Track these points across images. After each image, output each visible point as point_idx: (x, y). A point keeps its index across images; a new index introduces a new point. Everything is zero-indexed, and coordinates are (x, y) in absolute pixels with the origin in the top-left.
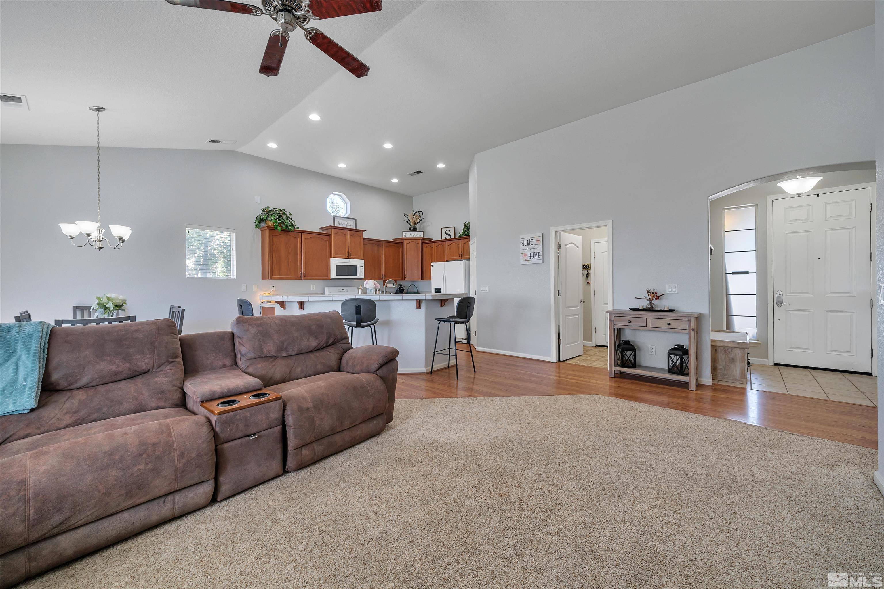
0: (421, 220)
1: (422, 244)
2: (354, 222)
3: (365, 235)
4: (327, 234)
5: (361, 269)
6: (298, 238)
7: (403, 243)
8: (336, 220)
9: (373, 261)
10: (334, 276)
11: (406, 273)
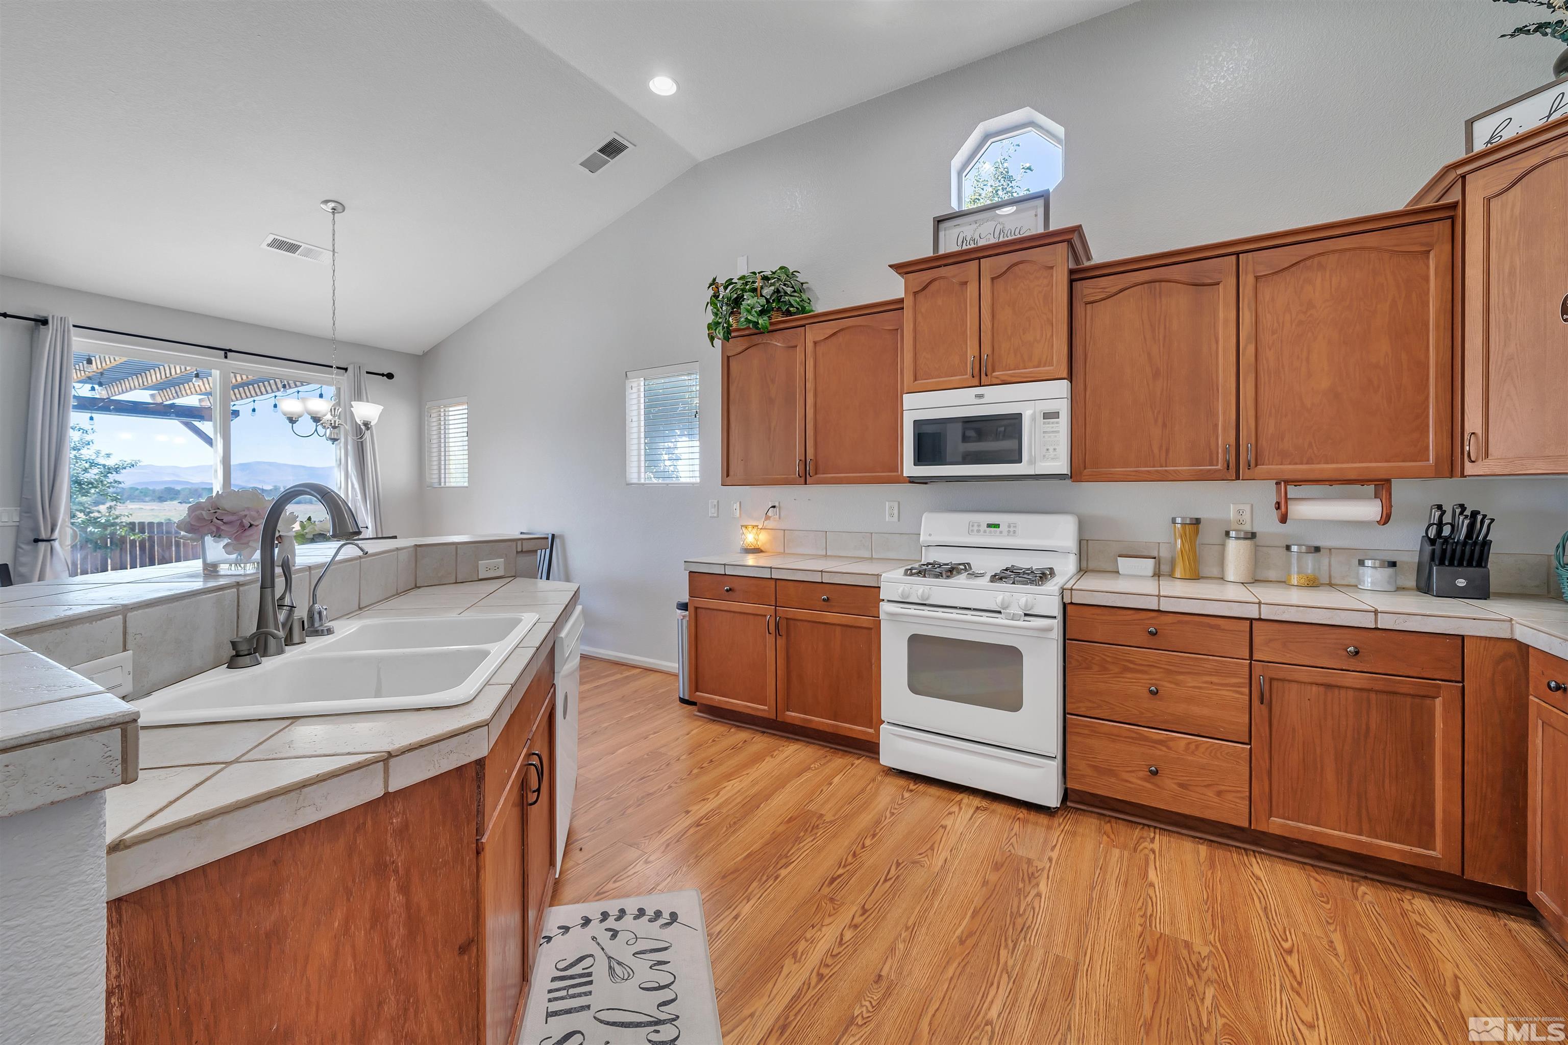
2: (1041, 211)
4: (897, 305)
5: (1048, 428)
6: (796, 347)
7: (1457, 203)
8: (947, 232)
9: (1156, 374)
10: (909, 468)
11: (1473, 422)
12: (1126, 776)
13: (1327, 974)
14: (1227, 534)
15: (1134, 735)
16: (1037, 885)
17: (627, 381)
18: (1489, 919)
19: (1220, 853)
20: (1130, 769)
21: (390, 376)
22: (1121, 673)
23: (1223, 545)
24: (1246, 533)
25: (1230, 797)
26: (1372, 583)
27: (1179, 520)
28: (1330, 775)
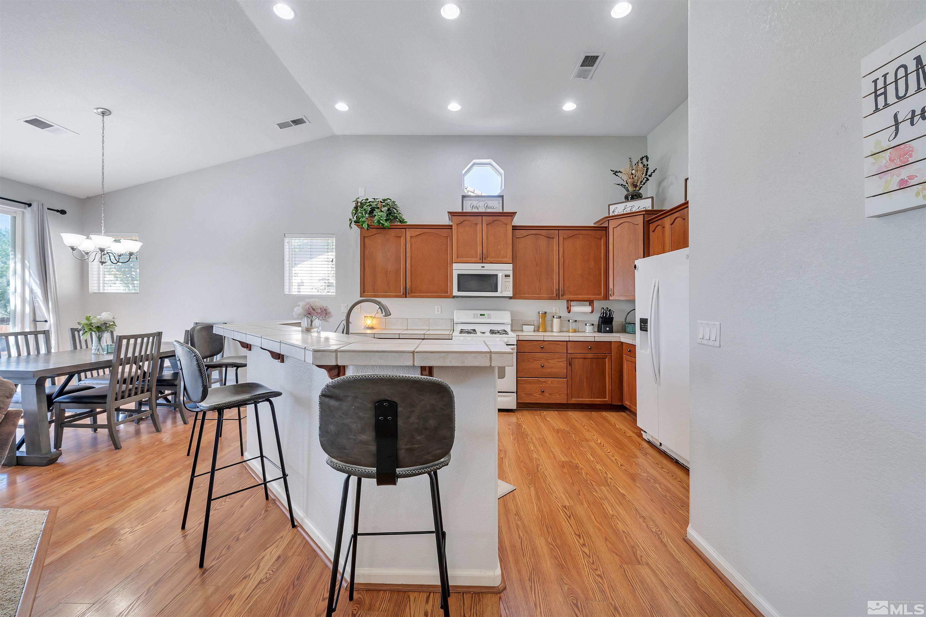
0: (650, 176)
1: (647, 224)
2: (501, 202)
3: (517, 221)
4: (450, 227)
5: (507, 280)
6: (401, 237)
7: (607, 227)
8: (467, 202)
9: (537, 265)
10: (455, 292)
11: (611, 286)
12: (535, 395)
13: (592, 428)
14: (554, 317)
15: (537, 381)
16: (523, 426)
17: (285, 239)
18: (617, 413)
19: (560, 412)
20: (536, 392)
21: (63, 212)
22: (533, 361)
23: (552, 321)
24: (559, 316)
25: (562, 395)
26: (589, 331)
27: (541, 312)
28: (585, 384)
